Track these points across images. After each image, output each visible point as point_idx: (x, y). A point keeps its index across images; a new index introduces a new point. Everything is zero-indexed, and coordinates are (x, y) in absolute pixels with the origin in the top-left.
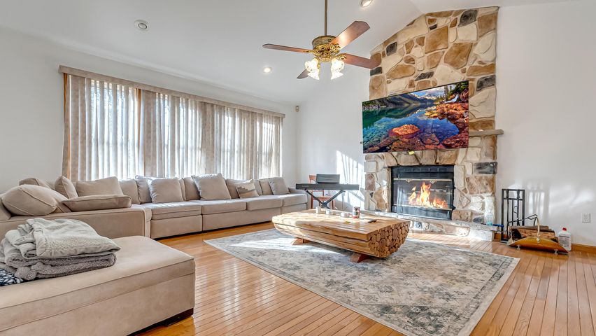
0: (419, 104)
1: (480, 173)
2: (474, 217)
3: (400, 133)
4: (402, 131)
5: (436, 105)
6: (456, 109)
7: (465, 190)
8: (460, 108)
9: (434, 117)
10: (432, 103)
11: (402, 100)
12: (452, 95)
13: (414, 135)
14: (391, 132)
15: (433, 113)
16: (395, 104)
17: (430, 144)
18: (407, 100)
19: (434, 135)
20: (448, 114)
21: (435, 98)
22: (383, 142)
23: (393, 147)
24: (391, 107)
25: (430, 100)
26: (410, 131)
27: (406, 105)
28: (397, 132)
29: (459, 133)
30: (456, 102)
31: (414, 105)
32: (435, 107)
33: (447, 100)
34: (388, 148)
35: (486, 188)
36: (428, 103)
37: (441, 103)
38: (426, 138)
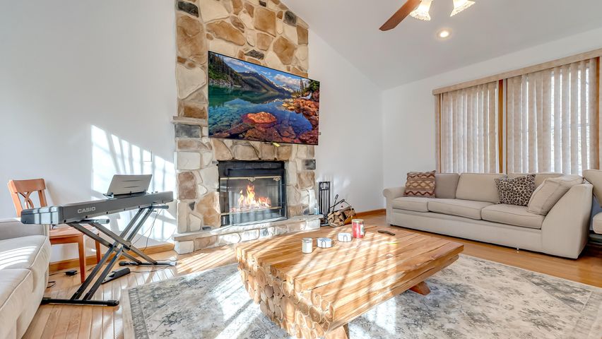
0: (277, 93)
1: (308, 169)
2: (304, 210)
3: (256, 121)
4: (258, 119)
5: (293, 98)
6: (310, 106)
7: (297, 186)
8: (313, 106)
9: (291, 109)
10: (289, 95)
11: (260, 84)
12: (306, 92)
13: (272, 125)
14: (245, 117)
15: (291, 106)
16: (252, 86)
17: (287, 137)
18: (266, 86)
19: (291, 129)
20: (304, 110)
21: (292, 91)
22: (235, 128)
23: (247, 136)
24: (247, 88)
25: (288, 92)
26: (267, 120)
27: (264, 91)
28: (253, 118)
29: (313, 129)
30: (309, 100)
31: (272, 92)
32: (292, 100)
33: (303, 96)
34: (241, 136)
35: (311, 182)
36: (286, 94)
37: (298, 97)
38: (284, 130)
